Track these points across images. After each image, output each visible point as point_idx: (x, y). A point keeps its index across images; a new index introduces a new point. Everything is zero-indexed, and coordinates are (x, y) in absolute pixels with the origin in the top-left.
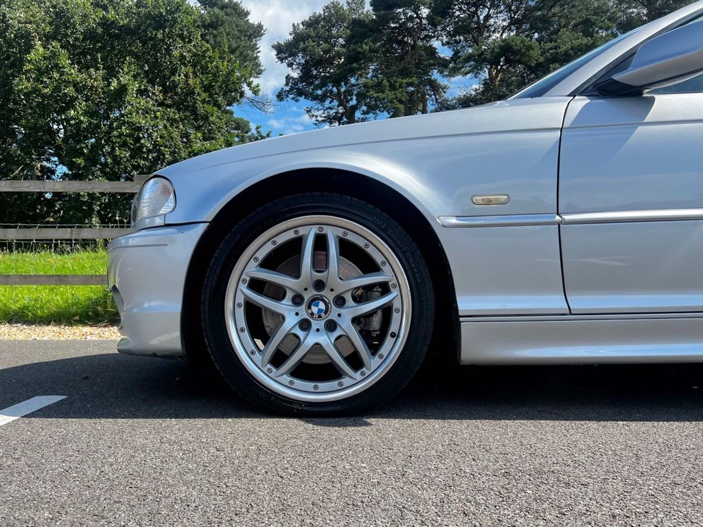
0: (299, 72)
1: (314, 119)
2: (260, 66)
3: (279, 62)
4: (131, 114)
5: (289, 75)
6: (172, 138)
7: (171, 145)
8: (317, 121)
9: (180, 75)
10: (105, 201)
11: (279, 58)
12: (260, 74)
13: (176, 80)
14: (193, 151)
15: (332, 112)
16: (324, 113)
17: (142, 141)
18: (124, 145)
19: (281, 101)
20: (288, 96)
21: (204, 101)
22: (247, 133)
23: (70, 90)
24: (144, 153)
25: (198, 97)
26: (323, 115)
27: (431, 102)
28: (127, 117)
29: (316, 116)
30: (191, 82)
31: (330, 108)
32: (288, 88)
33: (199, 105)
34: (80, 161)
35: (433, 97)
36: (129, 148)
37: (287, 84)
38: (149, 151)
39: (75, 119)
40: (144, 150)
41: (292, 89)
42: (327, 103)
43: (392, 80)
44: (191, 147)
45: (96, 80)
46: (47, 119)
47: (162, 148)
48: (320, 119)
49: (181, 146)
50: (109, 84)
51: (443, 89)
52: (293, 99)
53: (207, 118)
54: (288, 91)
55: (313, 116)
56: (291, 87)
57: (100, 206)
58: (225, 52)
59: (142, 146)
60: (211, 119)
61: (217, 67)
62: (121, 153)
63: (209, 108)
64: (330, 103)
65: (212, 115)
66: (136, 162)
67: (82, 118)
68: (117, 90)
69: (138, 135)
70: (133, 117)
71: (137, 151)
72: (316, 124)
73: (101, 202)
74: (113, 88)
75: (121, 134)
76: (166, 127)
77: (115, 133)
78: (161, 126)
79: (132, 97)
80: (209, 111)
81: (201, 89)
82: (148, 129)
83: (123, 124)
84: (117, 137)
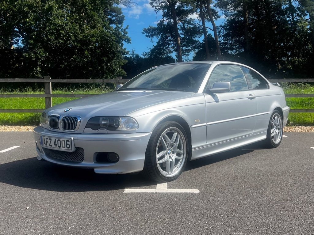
1: (154, 7)
4: (55, 19)
6: (75, 29)
7: (74, 32)
8: (156, 8)
10: (43, 59)
14: (85, 35)
15: (164, 4)
16: (159, 5)
17: (61, 31)
18: (52, 33)
21: (91, 9)
23: (26, 9)
25: (88, 8)
26: (159, 6)
28: (53, 21)
29: (156, 6)
30: (84, 1)
31: (163, 2)
33: (89, 11)
34: (32, 42)
36: (55, 35)
38: (64, 36)
39: (29, 23)
40: (62, 35)
44: (84, 33)
45: (38, 3)
46: (15, 21)
47: (70, 34)
49: (79, 33)
50: (44, 6)
55: (154, 6)
59: (61, 33)
60: (94, 18)
62: (50, 38)
63: (93, 13)
65: (95, 16)
66: (58, 41)
67: (32, 22)
68: (48, 8)
69: (58, 28)
70: (55, 21)
71: (58, 36)
72: (155, 10)
73: (42, 60)
74: (46, 8)
75: (50, 29)
76: (72, 23)
77: (47, 29)
78: (69, 23)
79: (56, 11)
80: (93, 14)
81: (89, 3)
82: (63, 26)
83: (51, 24)
84: (48, 30)
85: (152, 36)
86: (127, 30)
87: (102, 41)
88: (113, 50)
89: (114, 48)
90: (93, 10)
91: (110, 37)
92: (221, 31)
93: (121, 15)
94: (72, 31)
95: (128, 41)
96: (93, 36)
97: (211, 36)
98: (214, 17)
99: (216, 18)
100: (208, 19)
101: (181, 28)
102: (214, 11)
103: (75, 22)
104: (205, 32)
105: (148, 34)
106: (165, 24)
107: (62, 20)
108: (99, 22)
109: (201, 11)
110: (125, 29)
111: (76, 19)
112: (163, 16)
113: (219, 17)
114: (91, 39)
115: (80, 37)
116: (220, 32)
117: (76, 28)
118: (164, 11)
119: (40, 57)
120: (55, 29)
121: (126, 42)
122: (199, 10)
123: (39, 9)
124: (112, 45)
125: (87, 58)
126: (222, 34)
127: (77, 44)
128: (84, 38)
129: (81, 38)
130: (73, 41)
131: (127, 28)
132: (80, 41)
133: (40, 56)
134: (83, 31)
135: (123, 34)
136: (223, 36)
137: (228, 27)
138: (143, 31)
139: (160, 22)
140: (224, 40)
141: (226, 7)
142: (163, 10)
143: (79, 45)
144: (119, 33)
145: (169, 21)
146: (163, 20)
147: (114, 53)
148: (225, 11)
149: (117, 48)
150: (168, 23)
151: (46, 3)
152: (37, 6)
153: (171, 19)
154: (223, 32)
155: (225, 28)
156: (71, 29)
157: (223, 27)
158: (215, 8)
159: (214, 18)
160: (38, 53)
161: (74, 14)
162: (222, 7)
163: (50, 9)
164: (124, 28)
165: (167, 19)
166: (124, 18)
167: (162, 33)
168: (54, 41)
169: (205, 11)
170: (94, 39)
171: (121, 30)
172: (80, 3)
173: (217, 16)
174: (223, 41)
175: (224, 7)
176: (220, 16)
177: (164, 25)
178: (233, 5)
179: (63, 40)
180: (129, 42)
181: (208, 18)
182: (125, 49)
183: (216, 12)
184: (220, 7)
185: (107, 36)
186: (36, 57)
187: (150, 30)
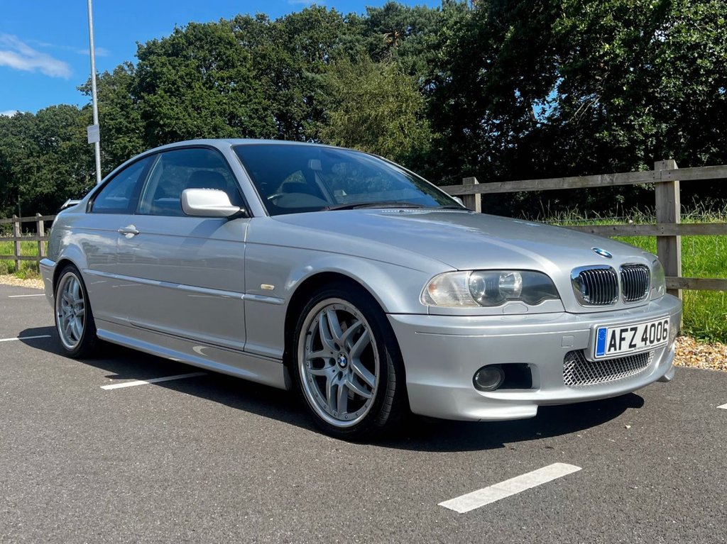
119: (642, 137)
133: (643, 134)
160: (637, 127)
186: (629, 139)
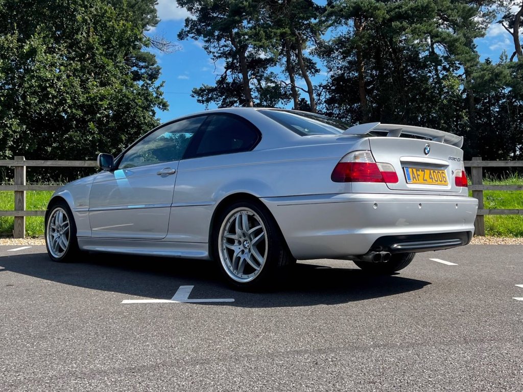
0: (198, 15)
1: (212, 54)
2: (156, 17)
3: (180, 7)
4: (40, 70)
5: (188, 18)
6: (72, 86)
7: (72, 91)
8: (214, 56)
9: (82, 34)
10: (17, 136)
11: (179, 4)
12: (157, 24)
13: (79, 38)
14: (90, 97)
15: (227, 49)
16: (220, 50)
17: (49, 89)
18: (34, 93)
19: (182, 39)
20: (187, 35)
21: (101, 54)
22: (153, 65)
24: (50, 98)
25: (96, 51)
26: (219, 52)
27: (312, 42)
28: (36, 72)
29: (214, 53)
30: (91, 40)
31: (225, 46)
32: (188, 29)
33: (98, 57)
35: (312, 38)
36: (38, 95)
37: (187, 26)
38: (54, 97)
40: (50, 96)
41: (191, 29)
42: (222, 42)
43: (268, 31)
44: (89, 93)
45: (12, 42)
47: (65, 94)
48: (217, 55)
49: (80, 92)
50: (22, 47)
51: (321, 32)
52: (192, 37)
53: (104, 67)
54: (188, 31)
55: (211, 52)
56: (191, 28)
57: (13, 141)
58: (123, 9)
59: (49, 93)
60: (107, 68)
61: (113, 27)
62: (31, 100)
63: (105, 60)
64: (225, 41)
66: (43, 106)
68: (28, 51)
69: (45, 84)
70: (41, 73)
71: (44, 98)
72: (213, 59)
73: (14, 139)
74: (25, 51)
75: (31, 86)
76: (68, 76)
77: (26, 85)
78: (64, 77)
79: (41, 56)
80: (105, 62)
81: (99, 44)
82: (53, 80)
83: (33, 77)
84: (28, 88)
85: (208, 100)
86: (161, 89)
87: (119, 106)
88: (138, 122)
89: (139, 117)
90: (106, 55)
91: (133, 100)
92: (321, 93)
93: (155, 66)
94: (68, 89)
95: (164, 106)
96: (103, 98)
97: (306, 102)
98: (309, 71)
99: (313, 73)
100: (300, 75)
101: (257, 88)
102: (309, 61)
103: (74, 75)
104: (295, 94)
105: (200, 98)
106: (229, 81)
107: (52, 70)
108: (115, 76)
109: (288, 61)
110: (158, 87)
111: (76, 70)
112: (225, 68)
113: (317, 71)
114: (100, 103)
115: (81, 100)
116: (319, 95)
117: (76, 85)
118: (228, 60)
120: (40, 86)
121: (160, 108)
122: (285, 59)
123: (14, 53)
124: (137, 112)
125: (92, 134)
126: (323, 98)
127: (76, 110)
128: (88, 101)
129: (83, 102)
130: (70, 107)
131: (161, 86)
132: (81, 107)
134: (86, 90)
135: (155, 95)
136: (325, 102)
137: (333, 88)
138: (193, 92)
139: (221, 77)
140: (327, 109)
141: (329, 56)
142: (227, 58)
143: (79, 112)
144: (149, 94)
145: (236, 76)
146: (226, 75)
147: (139, 126)
148: (328, 62)
149: (145, 119)
150: (234, 80)
151: (25, 43)
152: (9, 47)
153: (239, 73)
154: (325, 96)
155: (327, 89)
156: (67, 86)
157: (325, 87)
158: (311, 57)
159: (310, 73)
161: (72, 62)
162: (323, 55)
163: (33, 52)
164: (156, 86)
165: (232, 74)
166: (160, 71)
167: (224, 97)
168: (36, 105)
169: (295, 61)
170: (105, 104)
171: (151, 88)
172: (83, 44)
173: (314, 69)
174: (325, 111)
175: (326, 56)
176: (319, 70)
177: (228, 84)
178: (340, 52)
179: (51, 103)
180: (165, 109)
181: (301, 72)
182: (158, 120)
183: (312, 63)
184: (319, 55)
185: (128, 98)
187: (204, 90)
